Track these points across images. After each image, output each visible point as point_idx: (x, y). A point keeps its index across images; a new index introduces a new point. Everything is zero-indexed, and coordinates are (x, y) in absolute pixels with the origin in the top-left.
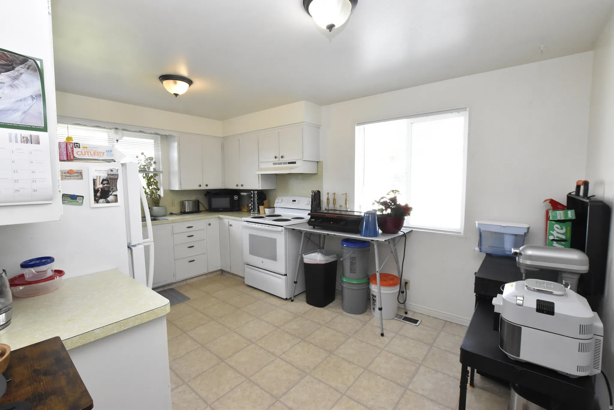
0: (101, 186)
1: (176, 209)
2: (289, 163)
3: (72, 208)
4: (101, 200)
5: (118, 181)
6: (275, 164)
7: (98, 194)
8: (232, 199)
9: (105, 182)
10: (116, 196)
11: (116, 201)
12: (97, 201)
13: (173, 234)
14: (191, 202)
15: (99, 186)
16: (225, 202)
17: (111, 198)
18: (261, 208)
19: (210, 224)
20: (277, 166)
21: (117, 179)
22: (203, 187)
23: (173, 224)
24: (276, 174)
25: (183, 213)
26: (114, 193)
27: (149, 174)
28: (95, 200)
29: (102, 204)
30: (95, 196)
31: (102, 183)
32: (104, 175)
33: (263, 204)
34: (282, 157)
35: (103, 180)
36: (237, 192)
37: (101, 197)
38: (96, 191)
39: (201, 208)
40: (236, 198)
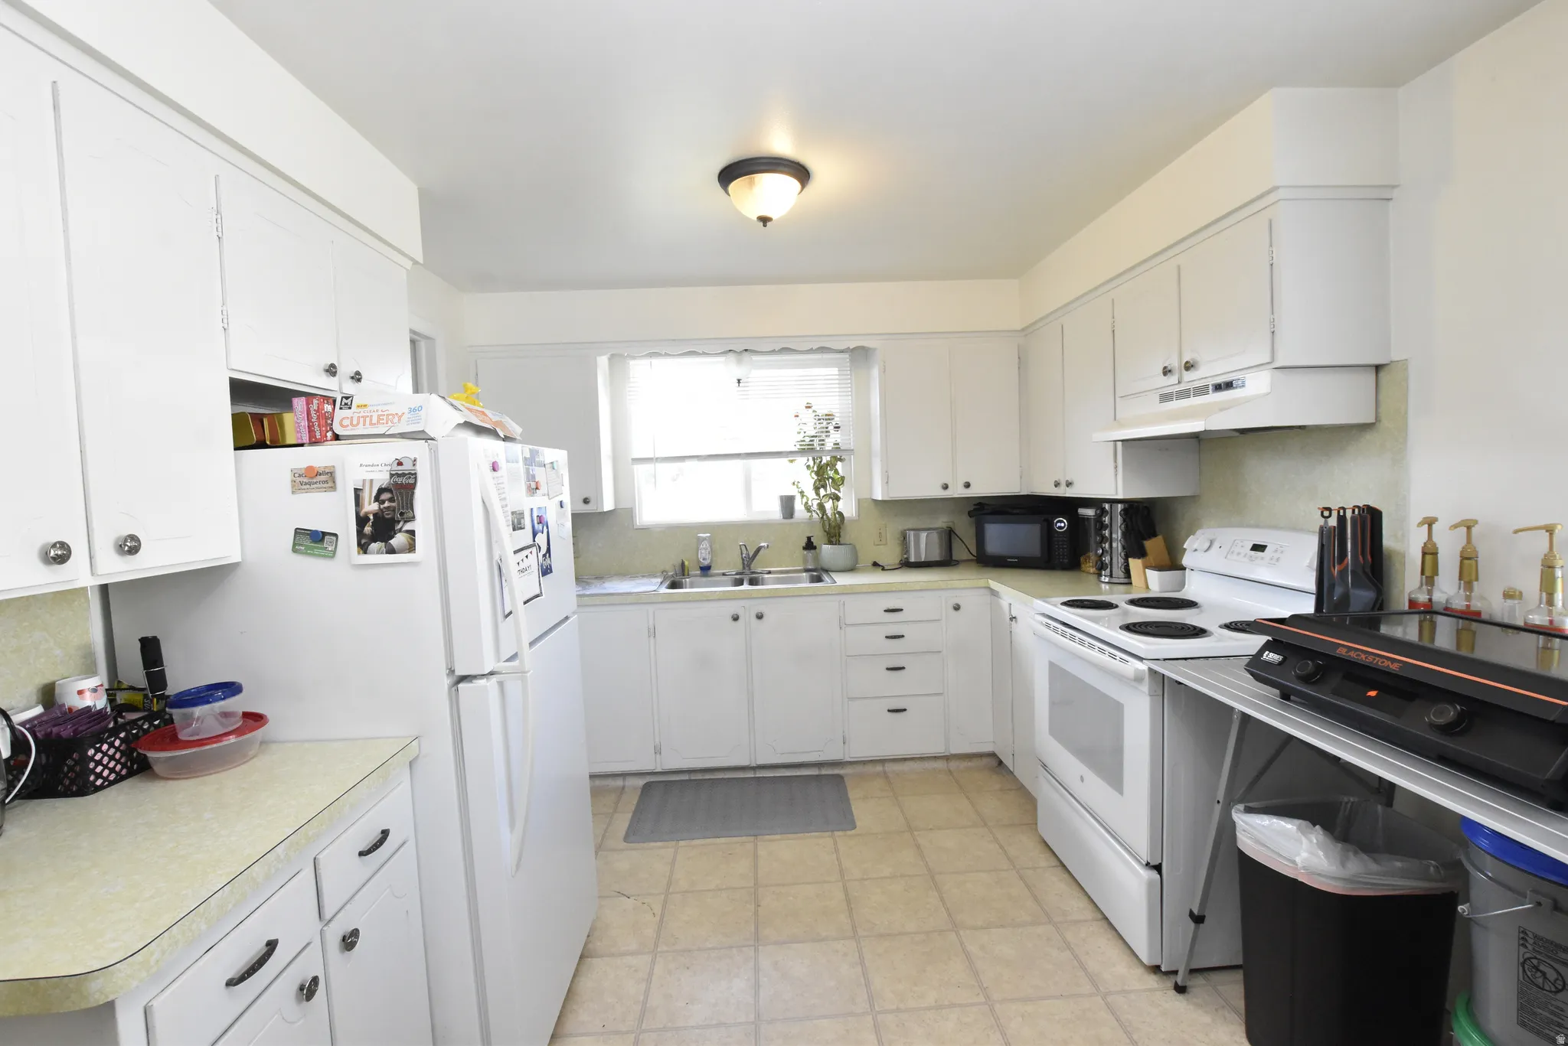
0: (375, 507)
1: (890, 554)
2: (1218, 388)
3: (311, 565)
4: (374, 546)
5: (419, 492)
6: (1165, 398)
7: (368, 529)
8: (1049, 532)
9: (385, 496)
10: (412, 533)
11: (411, 548)
12: (363, 548)
13: (843, 625)
14: (935, 536)
15: (370, 507)
16: (1025, 536)
17: (399, 540)
18: (1135, 564)
19: (957, 608)
20: (1175, 405)
21: (413, 487)
22: (957, 491)
23: (843, 598)
24: (1196, 437)
25: (907, 564)
26: (408, 527)
27: (821, 458)
28: (359, 544)
29: (376, 556)
30: (360, 533)
31: (377, 499)
32: (382, 478)
33: (1141, 553)
34: (1189, 366)
35: (381, 491)
36: (1069, 506)
37: (374, 538)
38: (361, 521)
39: (959, 553)
40: (1062, 524)
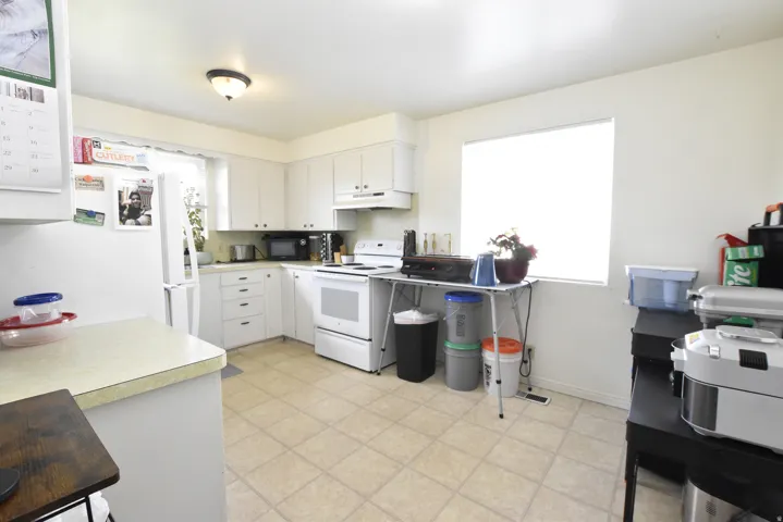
0: (130, 201)
1: (226, 256)
2: (375, 195)
3: (86, 229)
4: (128, 221)
5: (153, 196)
6: (355, 196)
7: (125, 212)
8: (298, 246)
9: (134, 196)
10: (150, 216)
11: (149, 223)
12: (123, 221)
13: (221, 286)
14: (244, 248)
15: (127, 201)
16: (286, 247)
17: (142, 219)
18: (336, 255)
19: (269, 276)
20: (359, 199)
22: (261, 228)
23: (221, 274)
24: (356, 210)
25: (234, 261)
26: (147, 213)
27: (190, 209)
28: (121, 220)
29: (130, 225)
30: (121, 214)
31: (130, 197)
32: (133, 187)
33: (338, 250)
34: (366, 187)
35: (132, 194)
36: (305, 235)
37: (129, 217)
38: (122, 208)
39: (258, 256)
40: (303, 242)
